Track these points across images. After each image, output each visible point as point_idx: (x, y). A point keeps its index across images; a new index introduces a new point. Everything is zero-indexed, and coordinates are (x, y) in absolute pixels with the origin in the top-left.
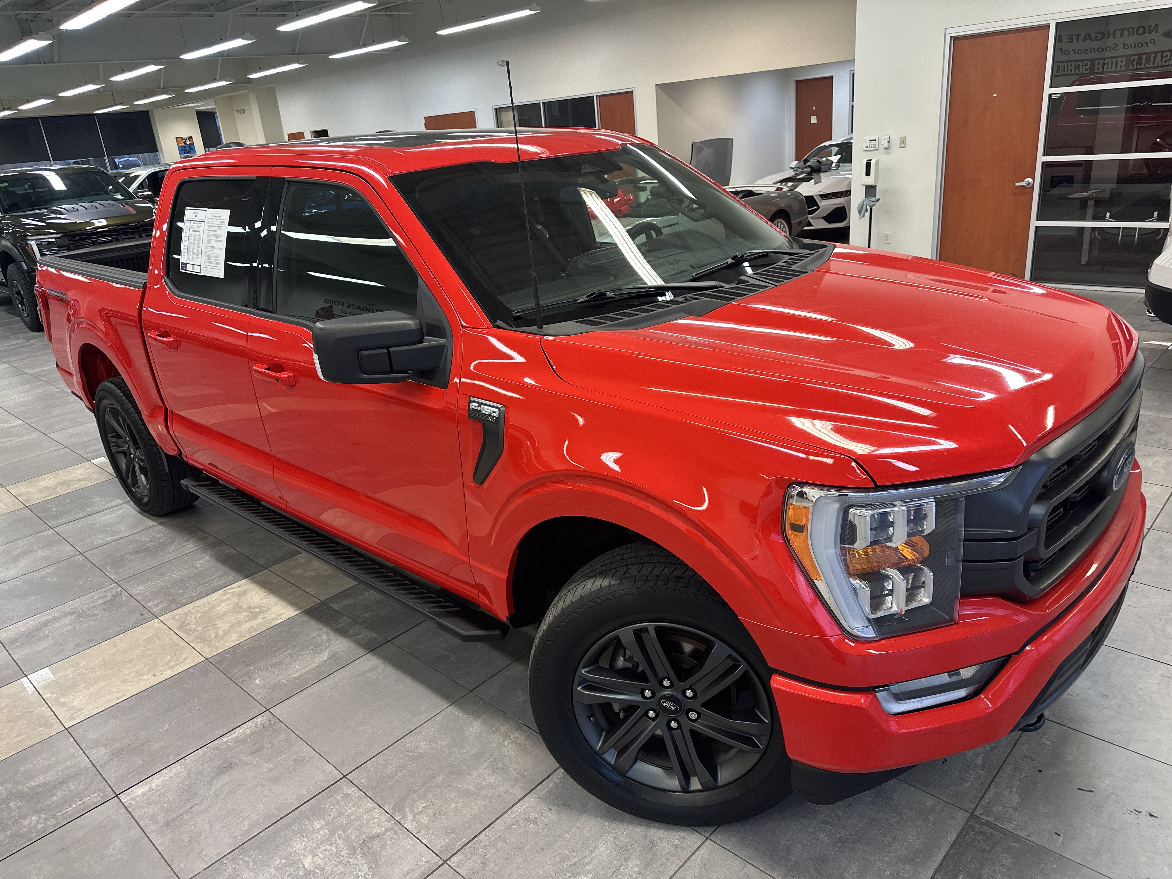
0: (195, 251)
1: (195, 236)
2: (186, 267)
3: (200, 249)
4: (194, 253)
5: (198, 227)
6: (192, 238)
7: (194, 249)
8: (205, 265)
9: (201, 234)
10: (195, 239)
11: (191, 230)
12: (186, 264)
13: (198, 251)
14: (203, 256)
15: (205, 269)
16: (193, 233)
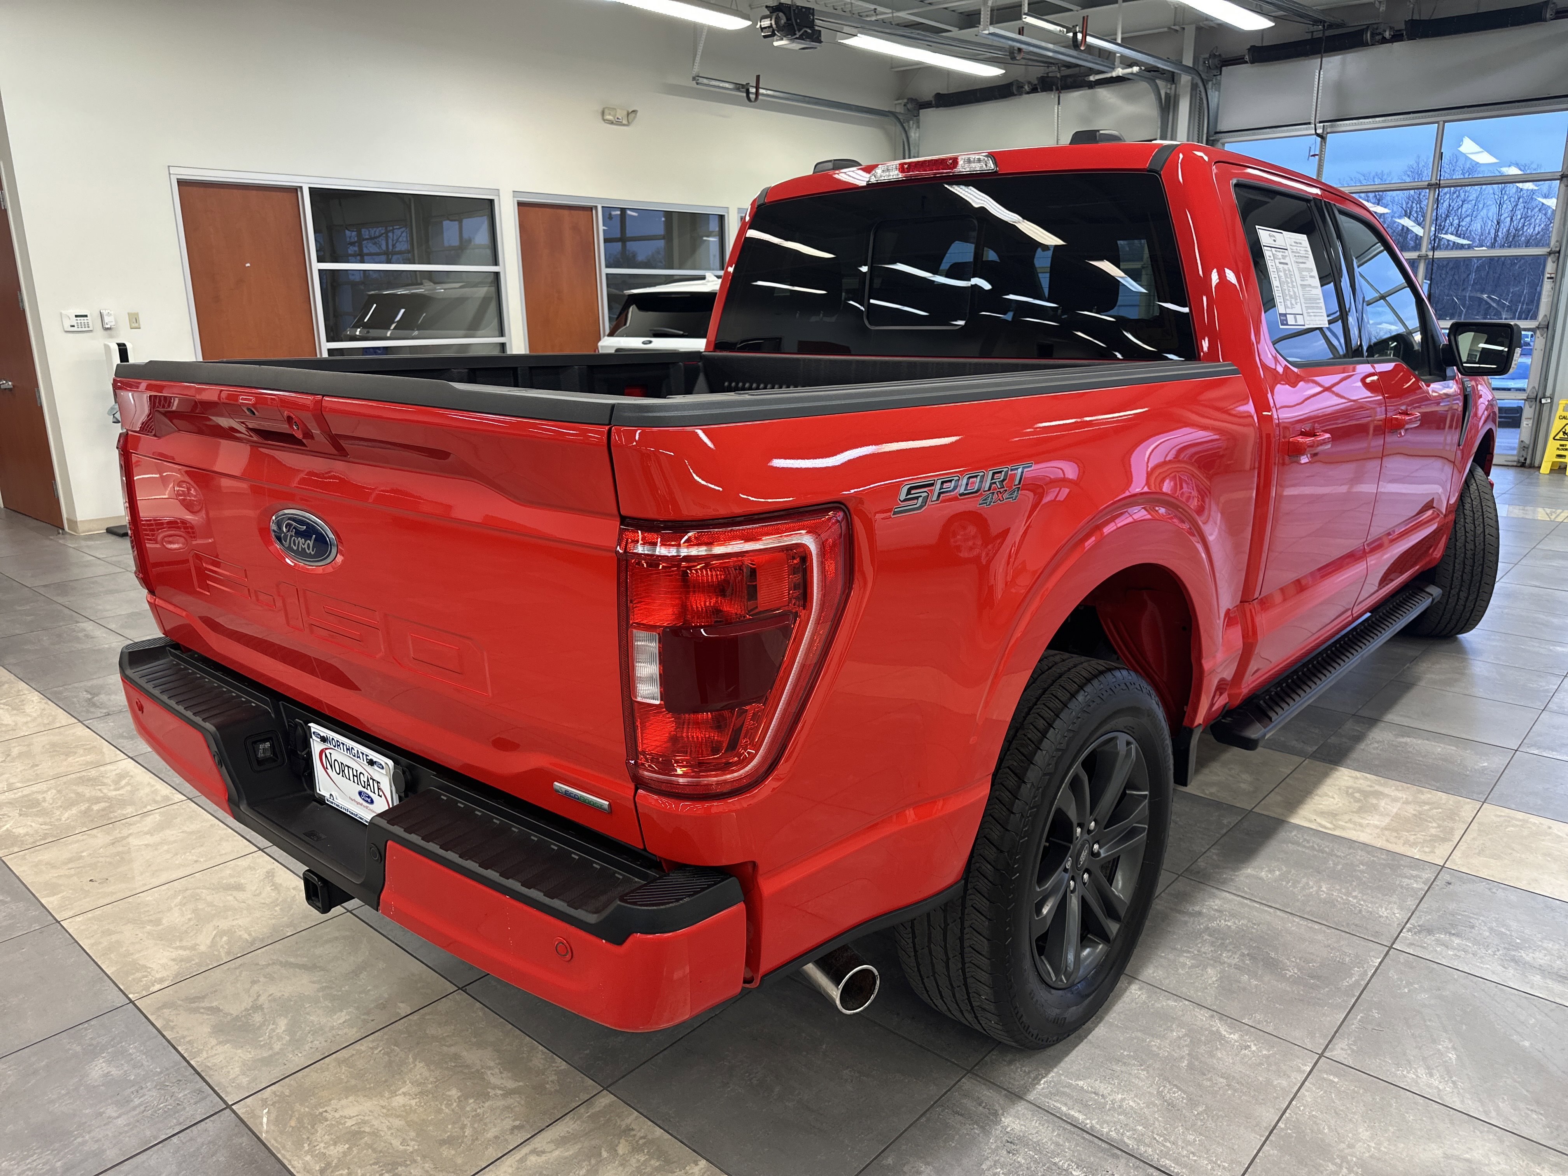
0: (1292, 293)
1: (1285, 270)
2: (1286, 320)
3: (1296, 290)
4: (1291, 297)
5: (1284, 257)
6: (1282, 274)
7: (1289, 291)
8: (1308, 313)
9: (1290, 266)
10: (1286, 275)
11: (1277, 261)
12: (1285, 315)
13: (1295, 293)
14: (1302, 301)
15: (1308, 318)
16: (1281, 266)
